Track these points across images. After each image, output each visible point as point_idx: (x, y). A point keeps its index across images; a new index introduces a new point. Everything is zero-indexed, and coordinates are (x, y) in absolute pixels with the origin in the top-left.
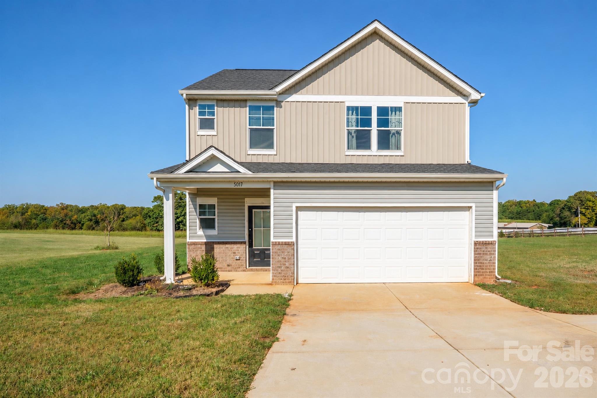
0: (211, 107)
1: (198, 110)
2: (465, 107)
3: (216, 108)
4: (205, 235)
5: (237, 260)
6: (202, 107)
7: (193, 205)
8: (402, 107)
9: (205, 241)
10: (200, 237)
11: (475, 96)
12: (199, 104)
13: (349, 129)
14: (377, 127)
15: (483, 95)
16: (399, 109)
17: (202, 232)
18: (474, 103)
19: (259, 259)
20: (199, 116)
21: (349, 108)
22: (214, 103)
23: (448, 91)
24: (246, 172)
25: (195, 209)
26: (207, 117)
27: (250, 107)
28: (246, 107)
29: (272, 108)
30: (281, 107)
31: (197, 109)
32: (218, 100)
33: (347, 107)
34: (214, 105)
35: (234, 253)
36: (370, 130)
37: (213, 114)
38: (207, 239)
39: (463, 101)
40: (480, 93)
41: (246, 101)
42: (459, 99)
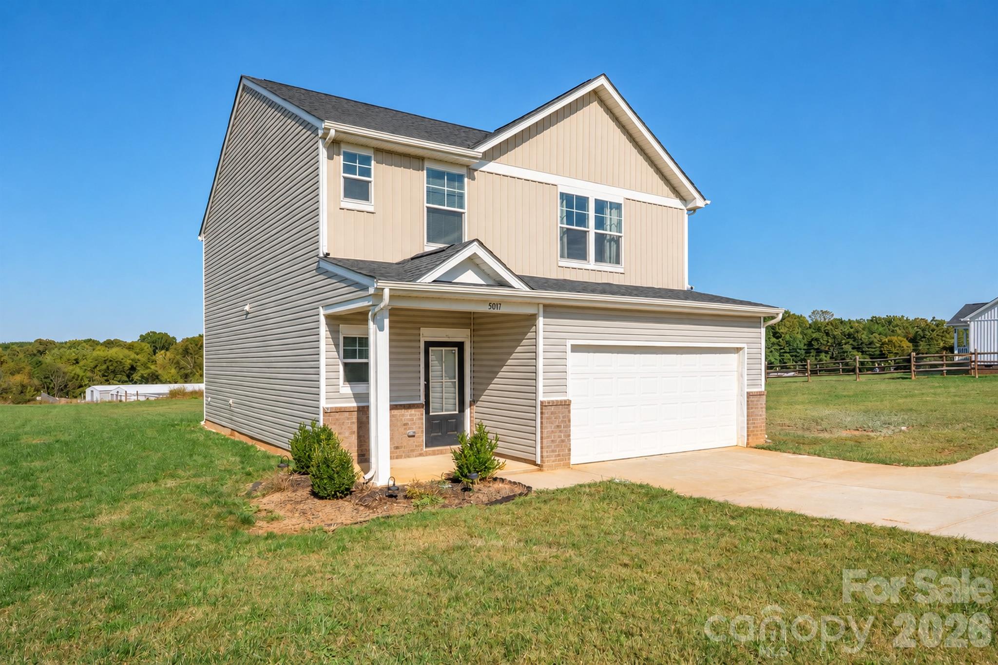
0: (366, 160)
1: (342, 162)
2: (683, 214)
3: (373, 162)
4: (353, 394)
5: (409, 436)
6: (349, 157)
7: (332, 338)
8: (621, 204)
9: (355, 405)
10: (344, 398)
11: (700, 203)
12: (344, 153)
13: (563, 228)
14: (595, 229)
15: (708, 202)
16: (618, 206)
17: (349, 388)
18: (692, 211)
19: (440, 434)
20: (344, 173)
21: (562, 194)
22: (369, 153)
23: (666, 189)
24: (522, 288)
25: (337, 345)
26: (357, 177)
27: (428, 170)
28: (423, 170)
29: (460, 178)
30: (473, 179)
31: (340, 160)
32: (378, 150)
33: (560, 193)
34: (371, 157)
35: (405, 424)
36: (586, 232)
37: (367, 173)
38: (356, 402)
39: (683, 207)
40: (705, 200)
41: (422, 159)
42: (676, 203)
